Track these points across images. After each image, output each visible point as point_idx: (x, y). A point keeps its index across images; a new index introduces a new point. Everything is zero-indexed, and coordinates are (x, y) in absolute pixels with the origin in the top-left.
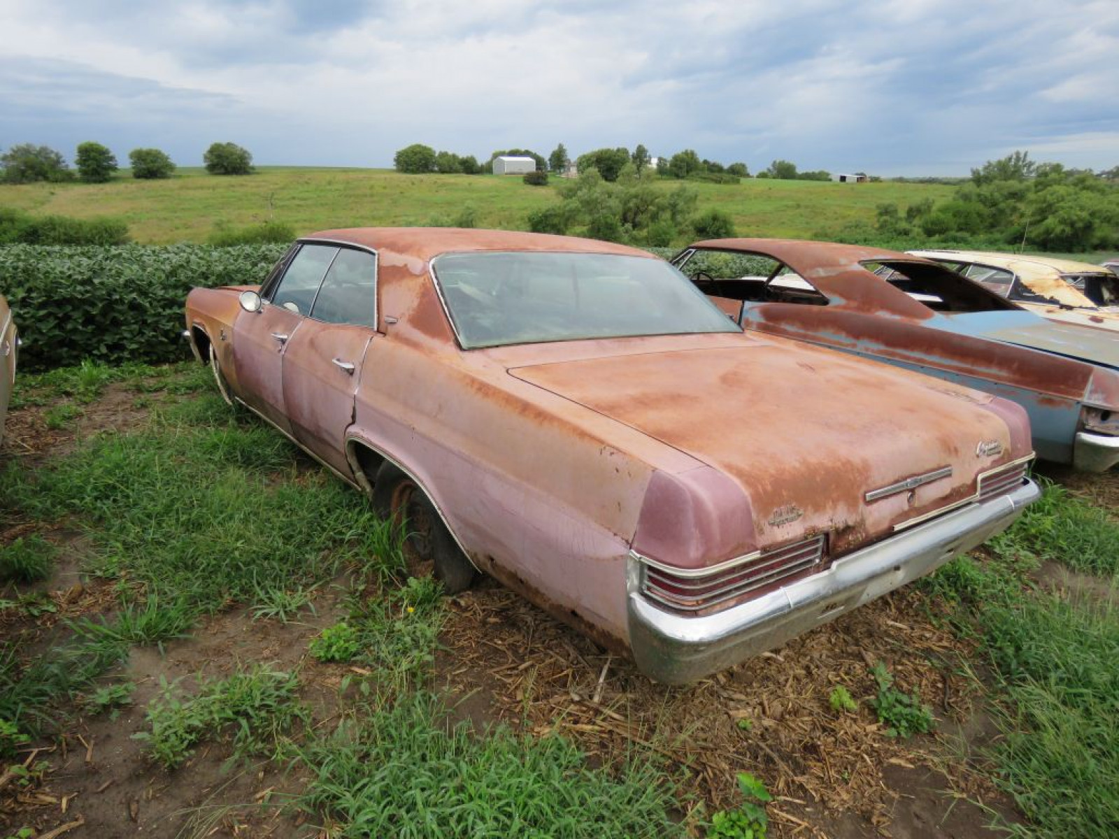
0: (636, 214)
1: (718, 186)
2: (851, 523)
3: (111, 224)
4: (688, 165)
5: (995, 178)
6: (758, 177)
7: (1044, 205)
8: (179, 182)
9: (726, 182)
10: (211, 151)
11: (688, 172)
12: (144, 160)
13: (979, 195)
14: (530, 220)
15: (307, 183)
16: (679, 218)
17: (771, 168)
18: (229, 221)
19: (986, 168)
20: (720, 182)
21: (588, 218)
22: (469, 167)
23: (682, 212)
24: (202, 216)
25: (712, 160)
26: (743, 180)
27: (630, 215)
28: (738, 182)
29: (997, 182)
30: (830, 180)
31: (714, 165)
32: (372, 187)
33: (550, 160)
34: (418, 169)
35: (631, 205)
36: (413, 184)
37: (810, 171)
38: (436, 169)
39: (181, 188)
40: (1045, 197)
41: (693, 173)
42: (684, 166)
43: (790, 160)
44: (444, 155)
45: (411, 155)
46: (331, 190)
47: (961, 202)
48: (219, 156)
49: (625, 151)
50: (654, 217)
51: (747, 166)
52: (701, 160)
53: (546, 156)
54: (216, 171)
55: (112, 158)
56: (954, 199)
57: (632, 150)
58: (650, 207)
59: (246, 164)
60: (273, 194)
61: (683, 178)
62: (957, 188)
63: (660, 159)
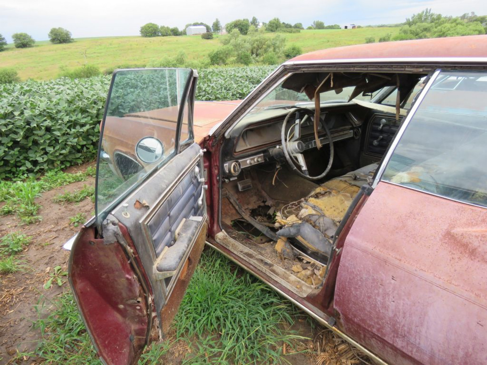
0: (257, 50)
1: (290, 34)
3: (9, 71)
4: (276, 25)
5: (417, 22)
6: (307, 29)
7: (441, 33)
8: (38, 48)
9: (294, 32)
10: (52, 32)
11: (276, 28)
12: (19, 39)
13: (411, 31)
14: (209, 56)
15: (100, 45)
16: (277, 50)
17: (313, 24)
18: (66, 66)
19: (413, 18)
20: (291, 32)
21: (236, 53)
22: (175, 33)
23: (278, 47)
24: (53, 64)
25: (286, 23)
26: (301, 31)
27: (255, 50)
28: (299, 32)
29: (418, 24)
30: (340, 28)
31: (287, 25)
32: (131, 45)
33: (213, 27)
34: (151, 35)
35: (255, 45)
36: (150, 42)
37: (331, 25)
38: (160, 34)
39: (40, 51)
40: (441, 29)
41: (279, 29)
42: (274, 26)
43: (321, 20)
44: (163, 27)
45: (147, 28)
46: (111, 48)
47: (403, 34)
48: (55, 35)
49: (247, 20)
50: (266, 51)
51: (302, 24)
52: (282, 22)
53: (211, 25)
54: (55, 42)
55: (3, 39)
56: (400, 34)
57: (250, 20)
58: (264, 46)
59: (69, 37)
60: (86, 51)
61: (274, 31)
62: (400, 28)
63: (263, 23)
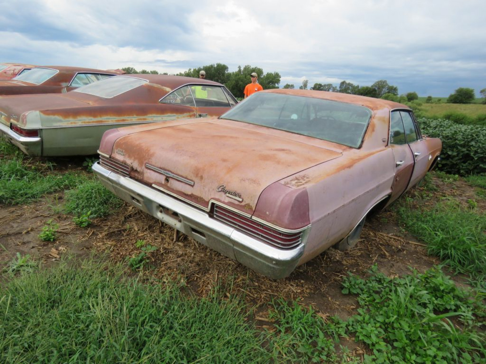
2: (138, 170)
